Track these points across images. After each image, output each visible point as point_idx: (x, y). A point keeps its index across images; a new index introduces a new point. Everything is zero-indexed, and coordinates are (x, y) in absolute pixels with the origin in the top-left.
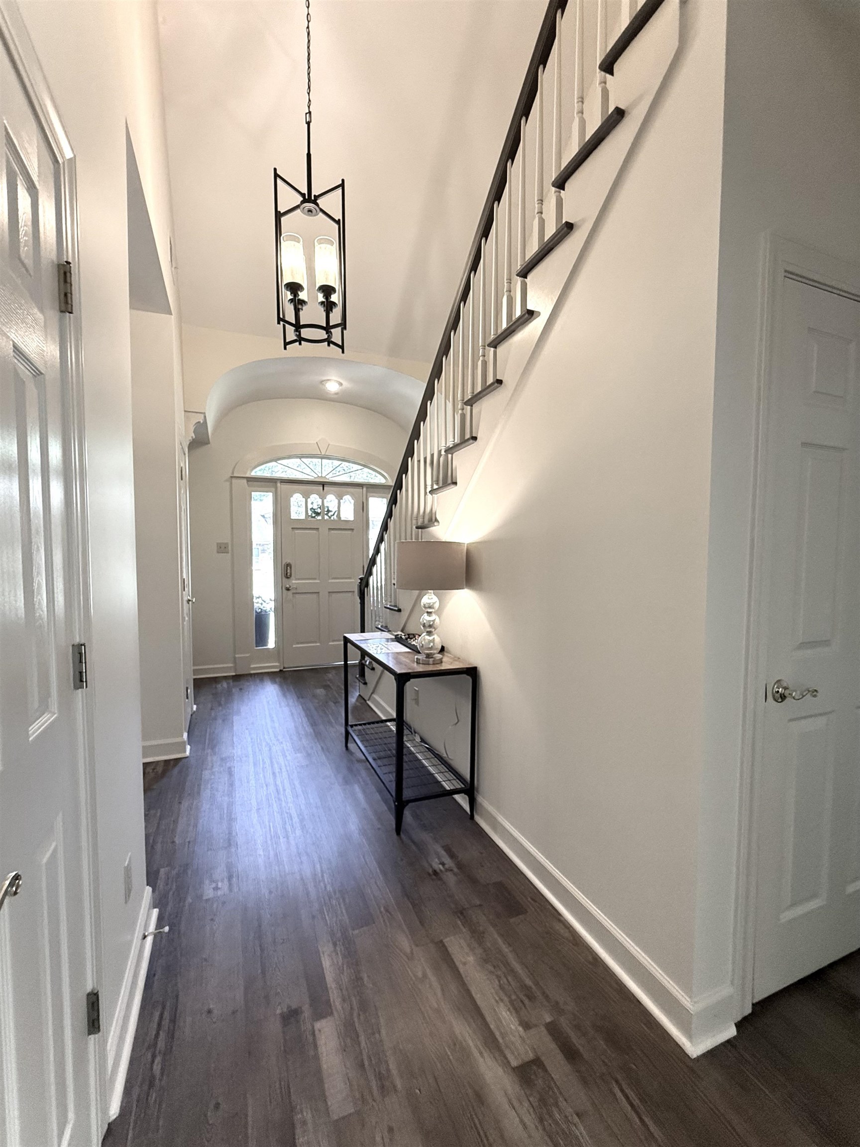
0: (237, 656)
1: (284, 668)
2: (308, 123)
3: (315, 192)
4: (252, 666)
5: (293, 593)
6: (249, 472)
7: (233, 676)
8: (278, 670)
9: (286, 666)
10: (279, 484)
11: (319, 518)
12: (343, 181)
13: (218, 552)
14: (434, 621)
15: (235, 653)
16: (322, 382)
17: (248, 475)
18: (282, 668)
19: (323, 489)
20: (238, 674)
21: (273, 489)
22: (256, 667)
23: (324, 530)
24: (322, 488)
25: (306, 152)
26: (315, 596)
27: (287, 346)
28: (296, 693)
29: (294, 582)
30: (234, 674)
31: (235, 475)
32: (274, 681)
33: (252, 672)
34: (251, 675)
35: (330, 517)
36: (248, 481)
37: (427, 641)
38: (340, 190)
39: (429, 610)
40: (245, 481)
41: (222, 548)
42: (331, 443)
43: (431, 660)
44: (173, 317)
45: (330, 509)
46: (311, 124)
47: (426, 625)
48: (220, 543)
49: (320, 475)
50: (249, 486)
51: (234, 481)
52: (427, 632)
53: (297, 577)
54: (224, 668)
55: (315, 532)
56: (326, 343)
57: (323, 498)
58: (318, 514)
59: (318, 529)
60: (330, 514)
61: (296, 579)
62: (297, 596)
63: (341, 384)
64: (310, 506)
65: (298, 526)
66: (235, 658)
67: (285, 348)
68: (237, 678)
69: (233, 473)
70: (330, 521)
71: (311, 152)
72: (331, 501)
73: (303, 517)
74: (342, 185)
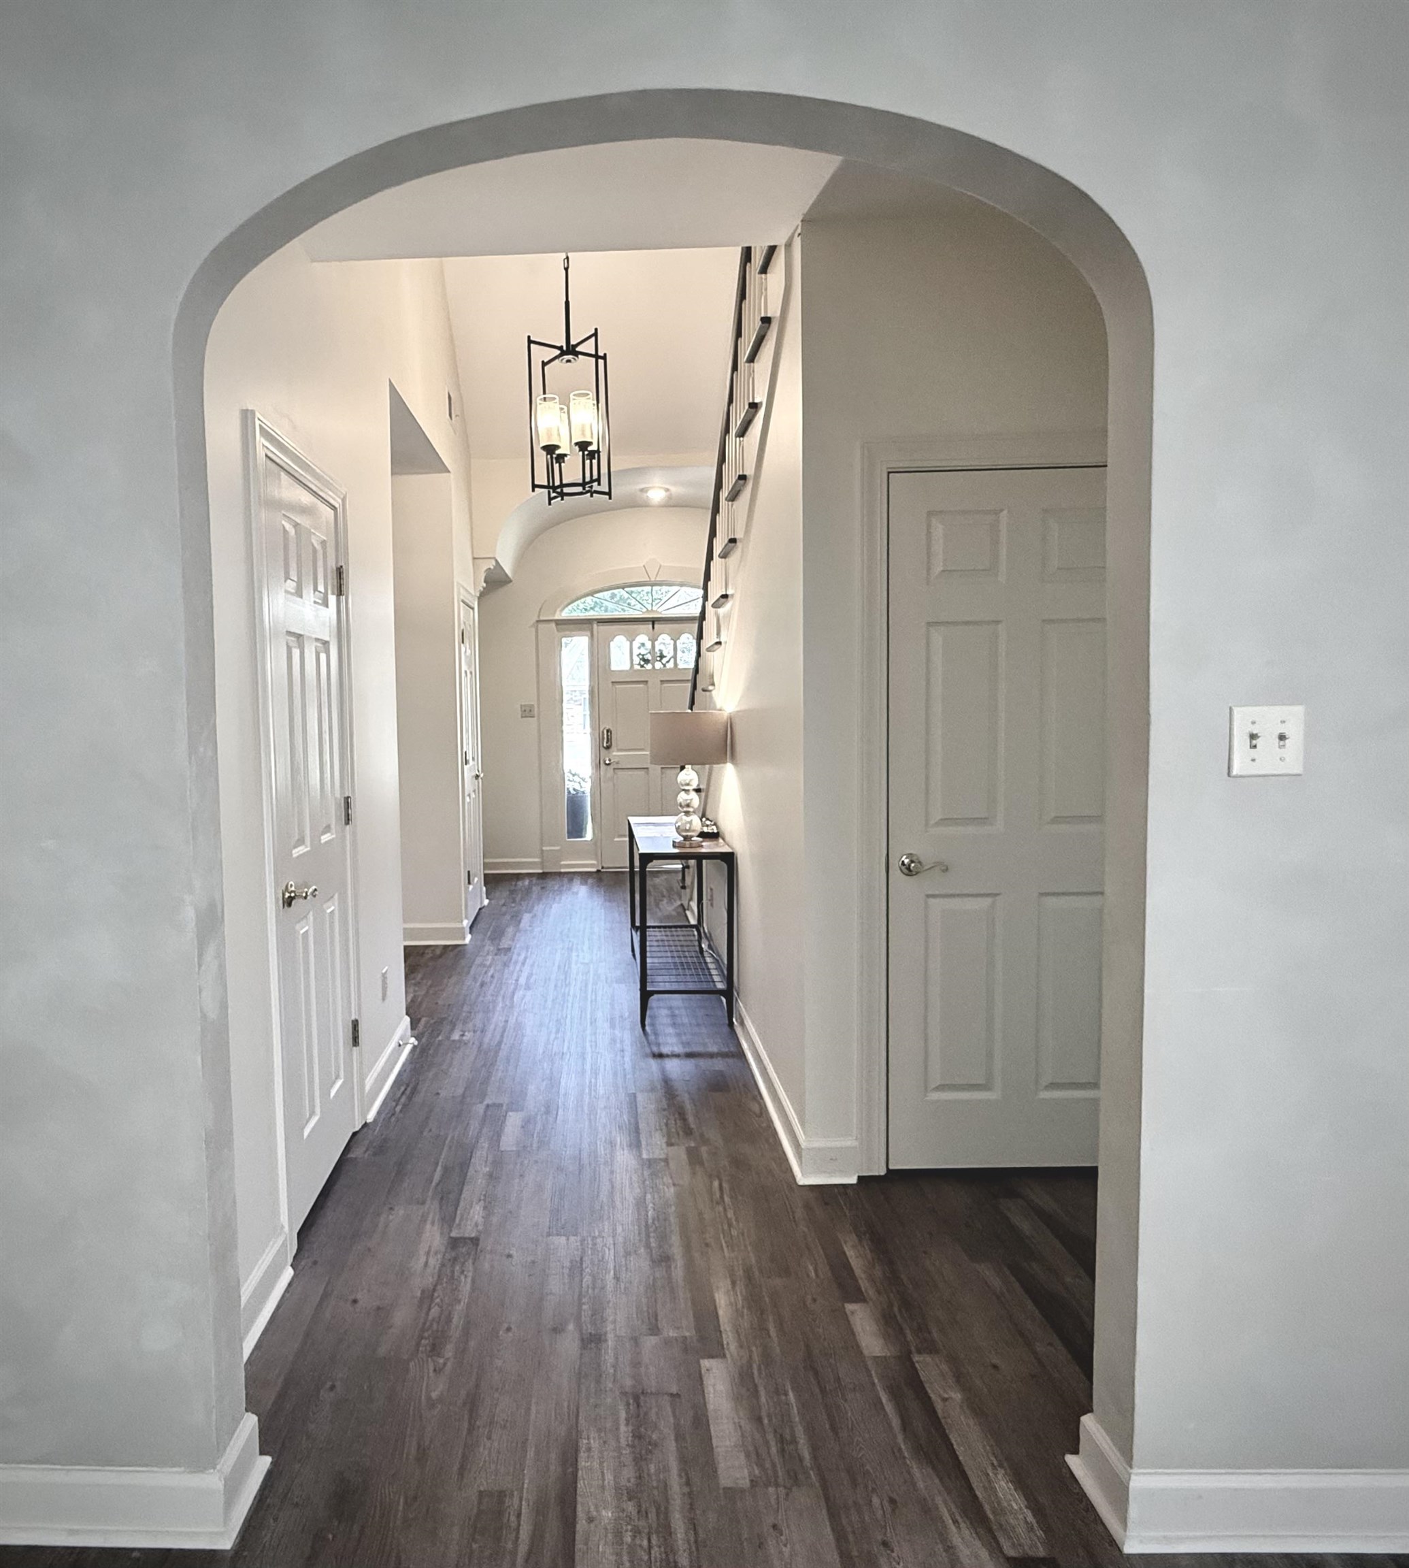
0: (544, 848)
1: (603, 868)
2: (566, 269)
3: (573, 342)
4: (563, 863)
5: (614, 769)
6: (558, 613)
7: (539, 874)
8: (594, 870)
9: (605, 866)
10: (595, 626)
11: (649, 667)
12: (596, 330)
13: (522, 717)
14: (691, 800)
15: (542, 844)
16: (642, 490)
17: (557, 617)
18: (600, 868)
19: (653, 628)
20: (546, 871)
21: (589, 633)
22: (570, 864)
23: (654, 682)
24: (651, 626)
25: (565, 299)
26: (642, 773)
27: (552, 502)
28: (605, 896)
29: (614, 753)
30: (540, 871)
31: (542, 618)
32: (584, 882)
33: (563, 870)
34: (560, 874)
35: (664, 665)
36: (557, 624)
37: (684, 822)
38: (593, 338)
39: (687, 788)
40: (553, 625)
41: (527, 712)
42: (662, 564)
43: (687, 843)
44: (452, 476)
45: (665, 654)
46: (569, 270)
47: (683, 804)
48: (525, 706)
49: (650, 609)
50: (558, 631)
51: (541, 626)
52: (685, 812)
53: (619, 748)
54: (530, 863)
55: (641, 686)
56: (589, 494)
57: (653, 640)
58: (647, 661)
59: (647, 682)
60: (664, 661)
61: (619, 750)
62: (620, 773)
63: (667, 490)
64: (636, 652)
65: (620, 681)
66: (542, 851)
67: (550, 504)
68: (544, 876)
69: (539, 616)
70: (664, 670)
71: (569, 299)
72: (664, 643)
73: (627, 667)
74: (595, 334)
